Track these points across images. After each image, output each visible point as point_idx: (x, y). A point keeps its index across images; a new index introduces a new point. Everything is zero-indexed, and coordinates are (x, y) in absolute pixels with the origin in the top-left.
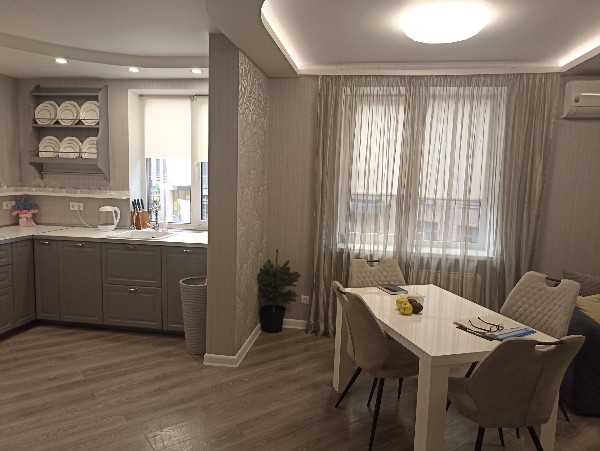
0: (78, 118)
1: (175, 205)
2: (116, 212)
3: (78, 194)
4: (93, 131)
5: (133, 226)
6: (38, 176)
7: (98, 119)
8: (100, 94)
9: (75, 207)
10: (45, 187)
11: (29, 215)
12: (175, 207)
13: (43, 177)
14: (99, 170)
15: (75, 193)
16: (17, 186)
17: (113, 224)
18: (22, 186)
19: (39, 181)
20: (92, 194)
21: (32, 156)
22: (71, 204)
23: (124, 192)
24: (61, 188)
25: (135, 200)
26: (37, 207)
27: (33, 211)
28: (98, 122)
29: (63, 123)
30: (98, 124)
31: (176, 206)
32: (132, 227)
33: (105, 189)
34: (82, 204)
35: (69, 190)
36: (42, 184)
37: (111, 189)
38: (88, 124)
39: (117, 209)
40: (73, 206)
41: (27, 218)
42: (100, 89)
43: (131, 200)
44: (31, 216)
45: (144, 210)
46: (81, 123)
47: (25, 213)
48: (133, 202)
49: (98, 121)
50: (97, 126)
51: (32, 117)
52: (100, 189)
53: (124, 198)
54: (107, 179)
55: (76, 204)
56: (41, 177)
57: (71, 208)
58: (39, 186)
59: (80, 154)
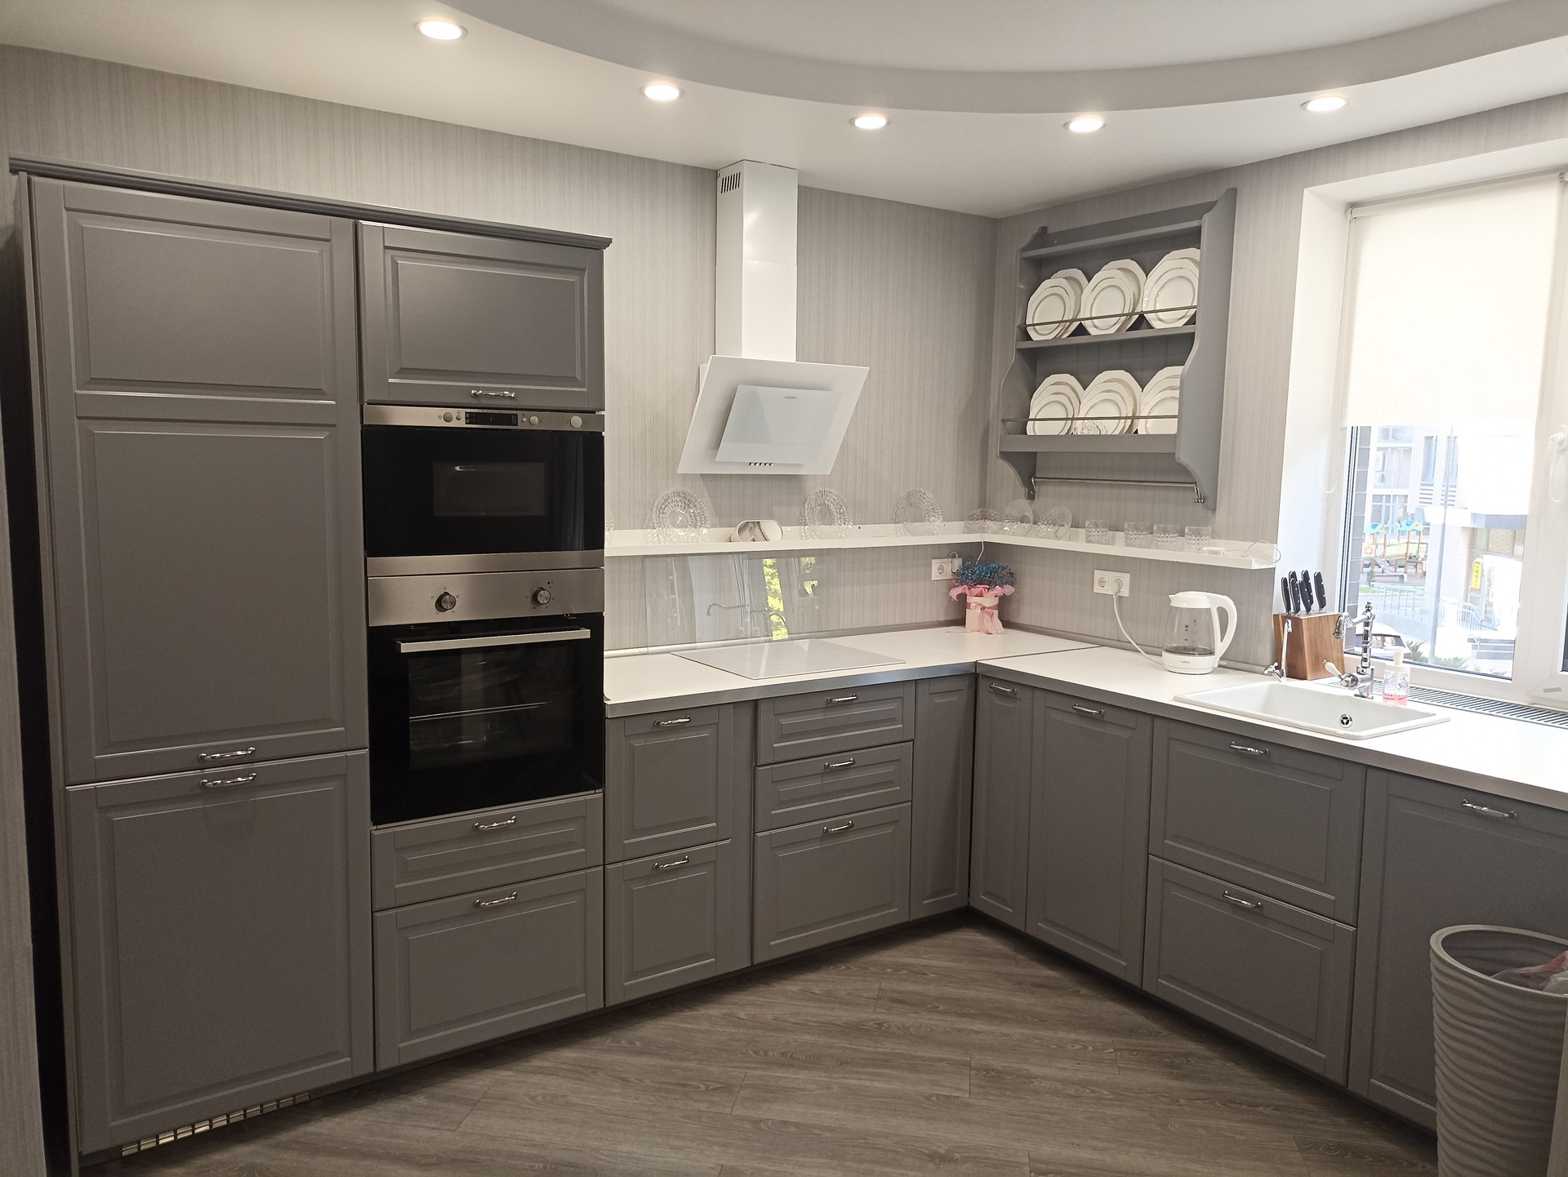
0: (1138, 310)
1: (1474, 574)
2: (1223, 614)
3: (1119, 548)
4: (1175, 347)
5: (1276, 668)
6: (1022, 490)
7: (1195, 304)
8: (1207, 223)
9: (1109, 583)
10: (1035, 523)
11: (990, 600)
12: (1474, 578)
13: (1034, 493)
14: (1184, 470)
15: (1111, 542)
16: (971, 518)
17: (1211, 653)
18: (984, 517)
19: (1023, 504)
20: (1158, 547)
21: (1009, 434)
22: (1098, 574)
23: (1258, 545)
24: (1075, 525)
25: (1293, 575)
26: (1011, 578)
27: (998, 590)
28: (1194, 315)
29: (1095, 330)
30: (1192, 321)
31: (1477, 576)
32: (1272, 668)
33: (1198, 534)
34: (1126, 578)
35: (1094, 532)
36: (1029, 514)
37: (1215, 535)
38: (1161, 323)
39: (1228, 603)
40: (1102, 583)
41: (983, 608)
42: (1209, 207)
43: (1282, 573)
44: (996, 601)
45: (1324, 609)
46: (1144, 324)
47: (981, 595)
48: (1284, 581)
49: (1192, 312)
50: (1190, 329)
51: (1018, 322)
52: (1182, 534)
53: (1255, 566)
54: (1207, 502)
55: (1110, 576)
56: (1029, 492)
57: (1097, 589)
58: (1023, 520)
59: (1132, 423)
